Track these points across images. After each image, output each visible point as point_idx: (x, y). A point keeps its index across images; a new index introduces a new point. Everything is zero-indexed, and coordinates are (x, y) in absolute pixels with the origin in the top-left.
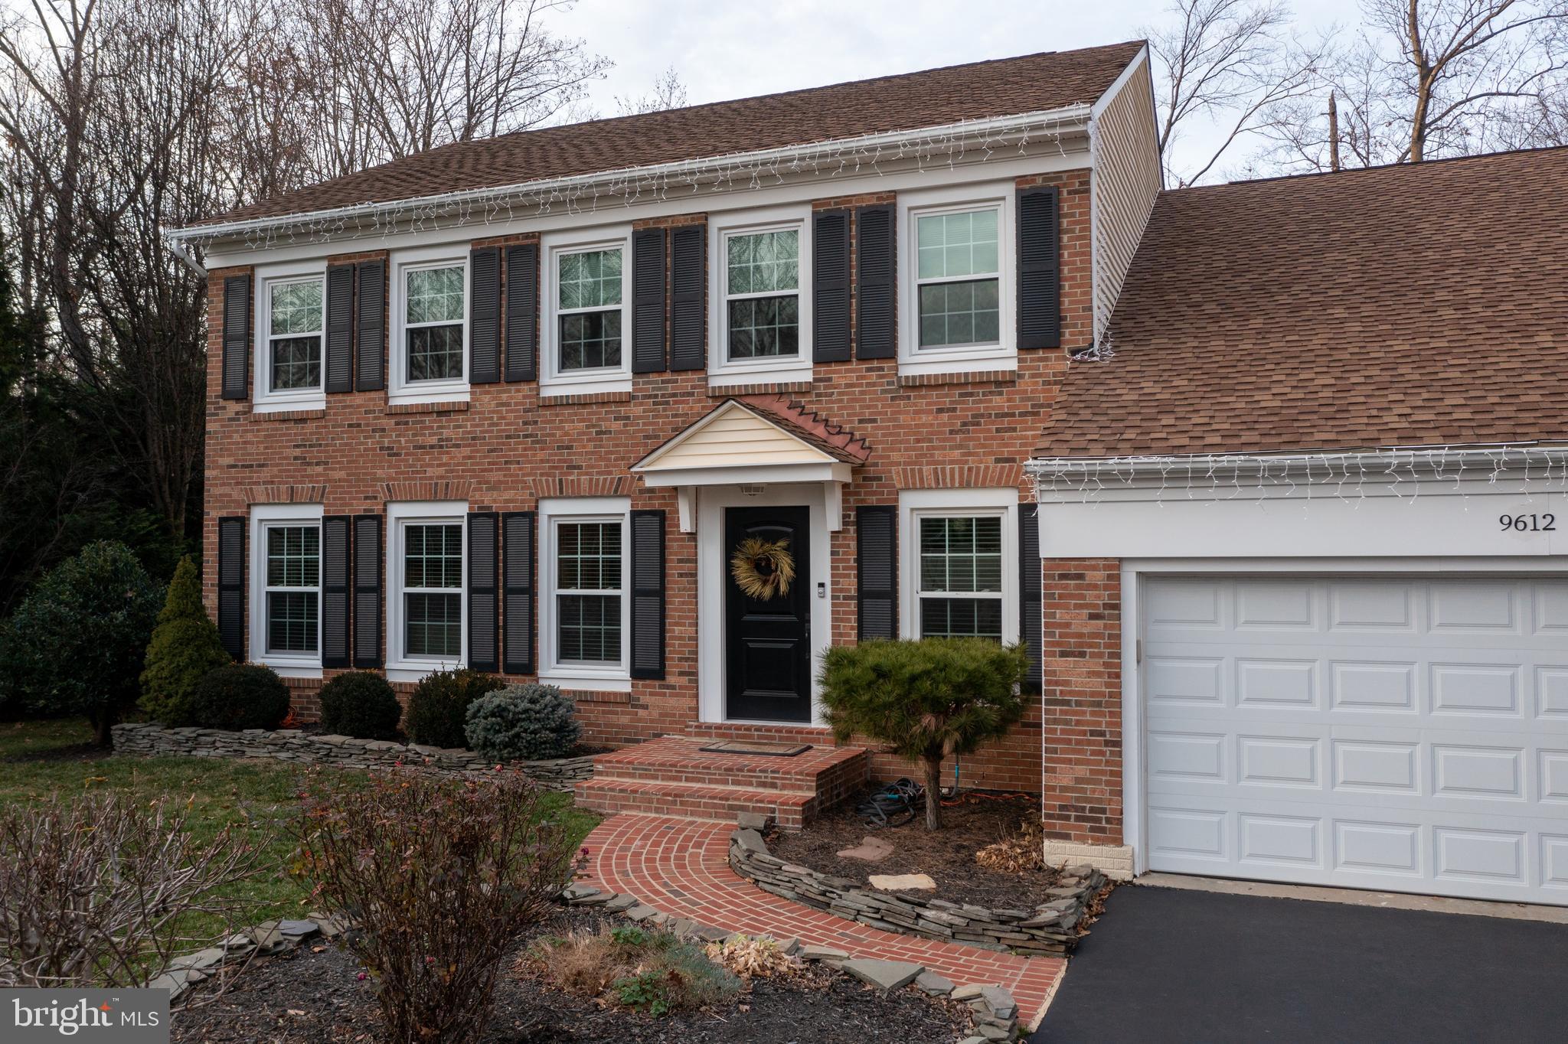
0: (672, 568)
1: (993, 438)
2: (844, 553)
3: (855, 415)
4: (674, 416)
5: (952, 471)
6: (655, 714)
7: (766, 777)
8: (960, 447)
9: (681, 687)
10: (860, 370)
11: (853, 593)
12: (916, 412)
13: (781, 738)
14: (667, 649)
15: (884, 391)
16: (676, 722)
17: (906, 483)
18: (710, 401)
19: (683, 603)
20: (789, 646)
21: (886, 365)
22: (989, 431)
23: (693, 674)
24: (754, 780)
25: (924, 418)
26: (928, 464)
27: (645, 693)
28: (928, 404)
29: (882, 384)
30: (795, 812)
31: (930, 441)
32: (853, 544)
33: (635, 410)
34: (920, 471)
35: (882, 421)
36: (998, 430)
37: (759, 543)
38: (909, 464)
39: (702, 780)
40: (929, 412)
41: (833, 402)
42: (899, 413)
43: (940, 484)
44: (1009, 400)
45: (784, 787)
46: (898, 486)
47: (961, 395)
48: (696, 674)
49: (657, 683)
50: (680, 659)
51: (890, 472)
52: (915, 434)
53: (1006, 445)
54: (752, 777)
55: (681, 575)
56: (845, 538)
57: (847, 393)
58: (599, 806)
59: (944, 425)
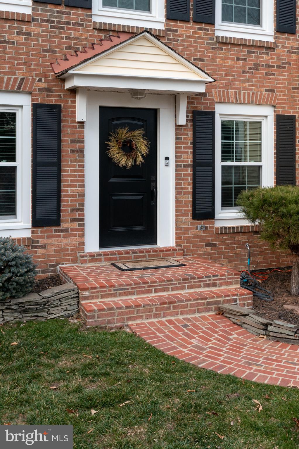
0: (66, 146)
1: (264, 78)
2: (185, 139)
3: (191, 55)
4: (67, 38)
5: (244, 93)
6: (52, 251)
7: (210, 280)
8: (248, 81)
9: (72, 230)
10: (195, 28)
11: (190, 163)
12: (225, 58)
13: (149, 256)
14: (62, 204)
15: (208, 43)
16: (68, 255)
17: (220, 99)
18: (96, 32)
19: (75, 171)
20: (140, 197)
21: (209, 28)
22: (262, 74)
23: (81, 220)
24: (202, 283)
25: (230, 63)
26: (232, 89)
27: (43, 237)
28: (232, 54)
29: (207, 39)
30: (249, 299)
31: (233, 76)
32: (190, 134)
33: (35, 29)
34: (228, 92)
35: (207, 61)
36: (267, 74)
37: (125, 131)
38: (222, 88)
39: (167, 290)
40: (232, 59)
41: (178, 45)
42: (216, 57)
43: (237, 102)
44: (272, 58)
45: (221, 285)
46: (216, 100)
47: (249, 52)
48: (83, 220)
49: (53, 229)
50: (72, 210)
51: (211, 92)
52: (225, 71)
53: (270, 83)
54: (201, 281)
55: (73, 151)
56: (185, 130)
57: (187, 41)
58: (109, 322)
59: (240, 68)
